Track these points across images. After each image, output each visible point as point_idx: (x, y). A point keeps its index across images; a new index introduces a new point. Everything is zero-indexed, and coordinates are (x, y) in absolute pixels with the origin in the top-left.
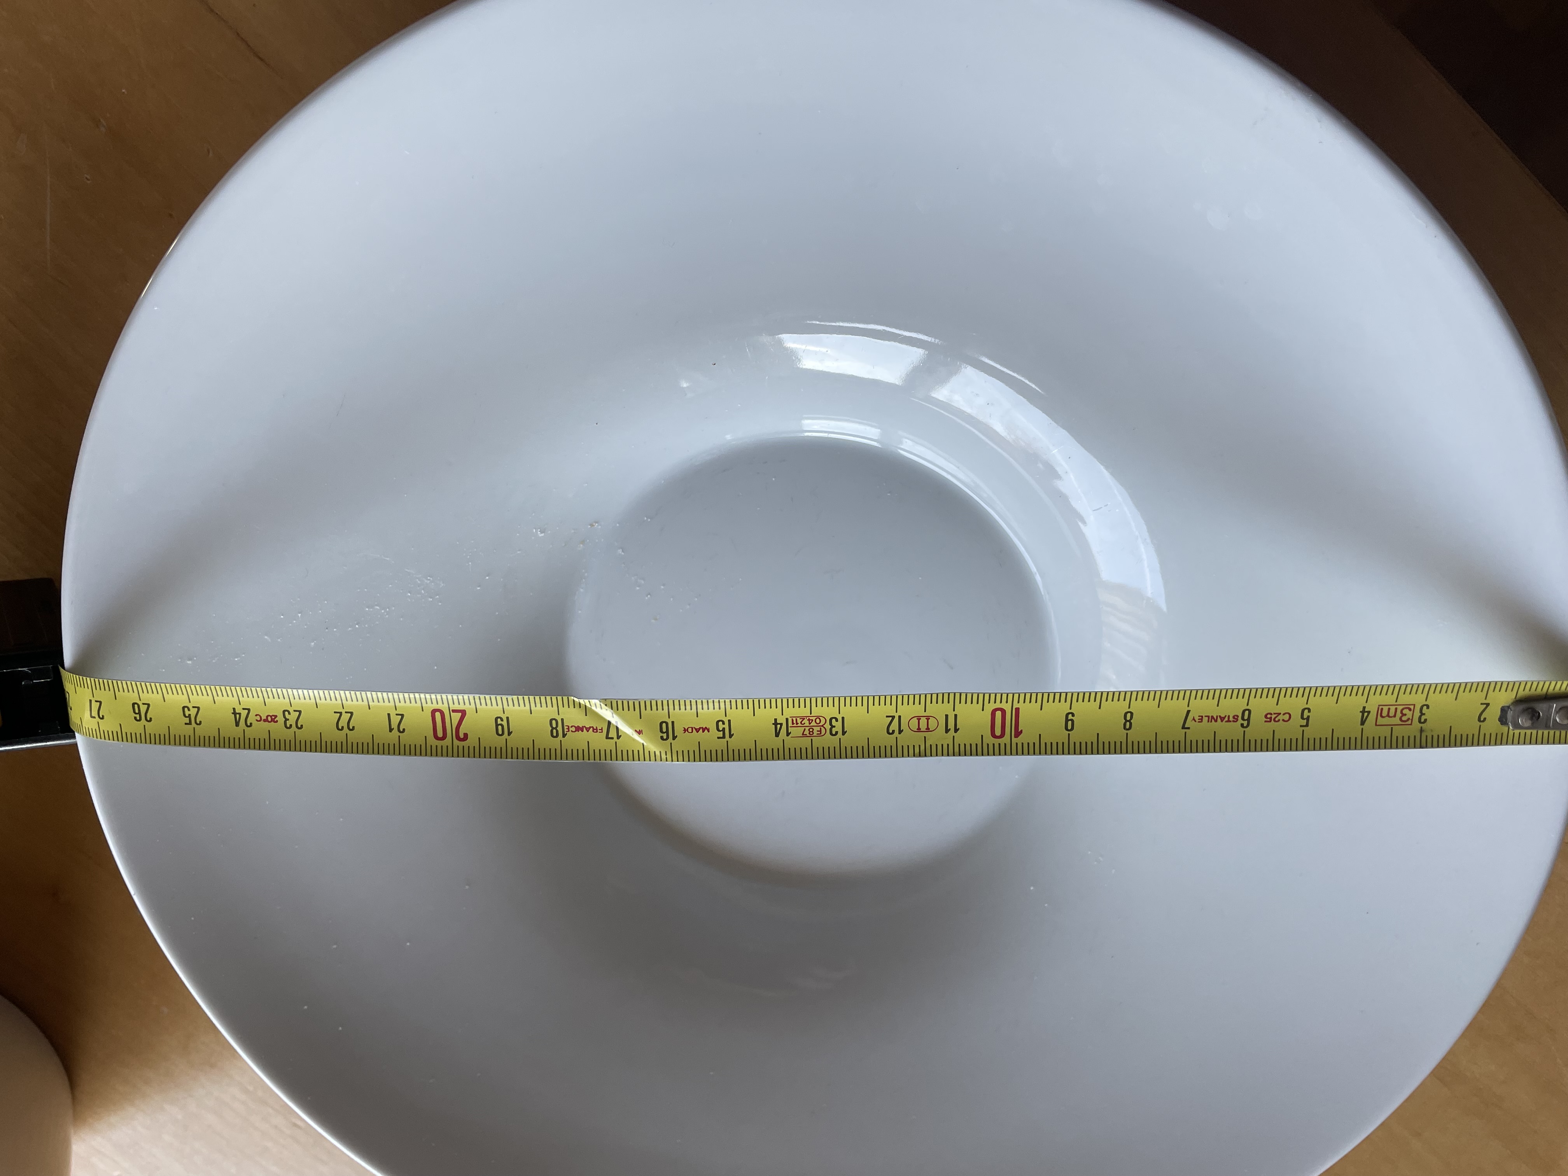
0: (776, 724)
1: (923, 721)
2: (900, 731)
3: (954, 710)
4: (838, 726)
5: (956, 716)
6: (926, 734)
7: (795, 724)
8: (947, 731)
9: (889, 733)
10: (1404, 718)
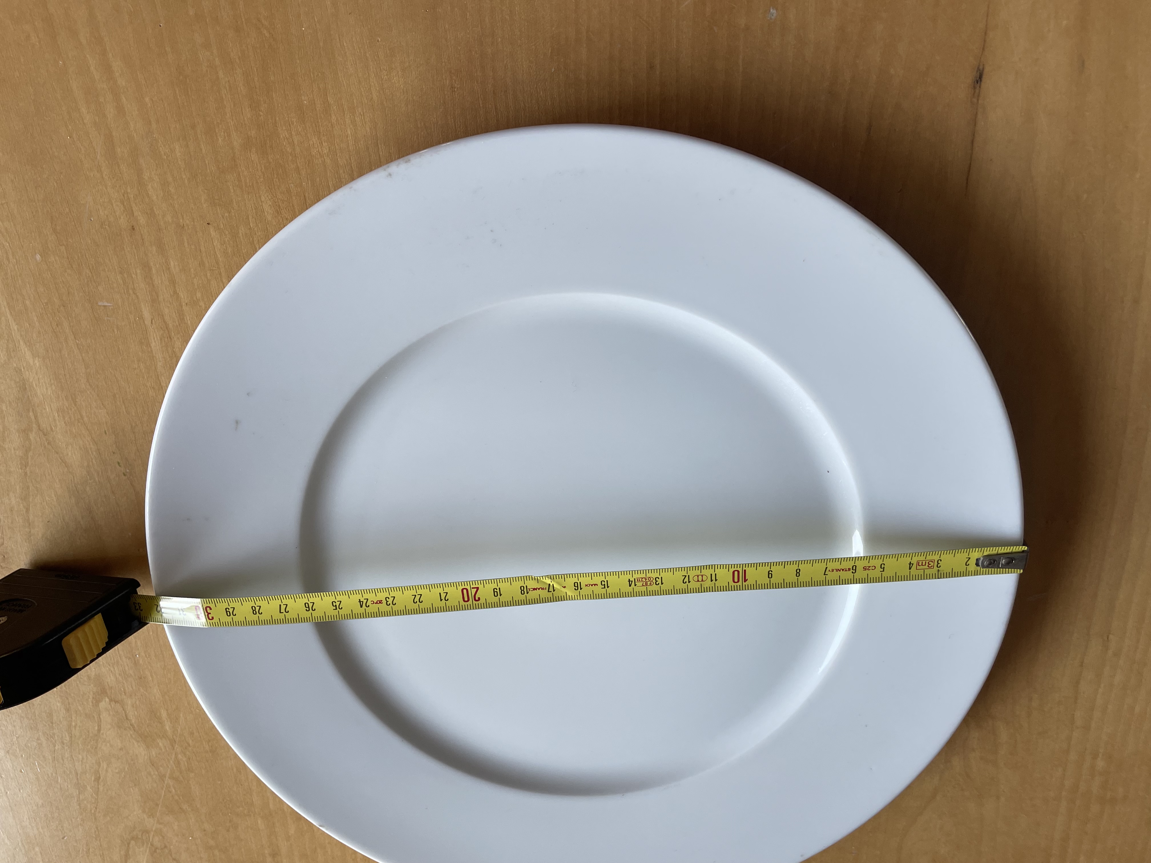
0: (629, 581)
1: (700, 577)
2: (689, 582)
3: (715, 572)
4: (659, 581)
5: (716, 574)
6: (702, 583)
7: (638, 580)
8: (712, 581)
9: (683, 583)
10: (929, 566)
